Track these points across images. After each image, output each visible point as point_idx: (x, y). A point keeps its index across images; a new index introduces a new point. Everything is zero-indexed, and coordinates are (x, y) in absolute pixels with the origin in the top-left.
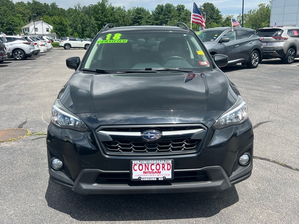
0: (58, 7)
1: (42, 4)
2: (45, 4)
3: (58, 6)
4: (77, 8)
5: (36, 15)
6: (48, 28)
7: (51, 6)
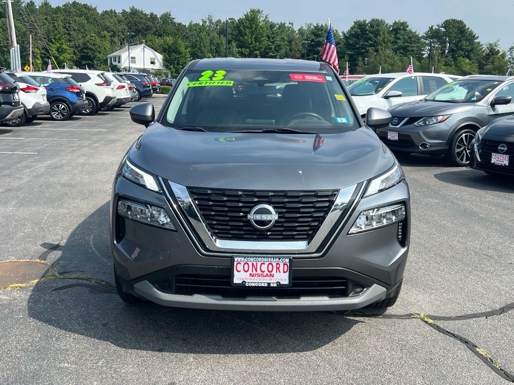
0: (175, 21)
1: (145, 15)
2: (152, 14)
3: (174, 19)
4: (208, 24)
5: (133, 34)
6: (154, 57)
7: (162, 18)
